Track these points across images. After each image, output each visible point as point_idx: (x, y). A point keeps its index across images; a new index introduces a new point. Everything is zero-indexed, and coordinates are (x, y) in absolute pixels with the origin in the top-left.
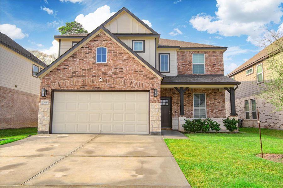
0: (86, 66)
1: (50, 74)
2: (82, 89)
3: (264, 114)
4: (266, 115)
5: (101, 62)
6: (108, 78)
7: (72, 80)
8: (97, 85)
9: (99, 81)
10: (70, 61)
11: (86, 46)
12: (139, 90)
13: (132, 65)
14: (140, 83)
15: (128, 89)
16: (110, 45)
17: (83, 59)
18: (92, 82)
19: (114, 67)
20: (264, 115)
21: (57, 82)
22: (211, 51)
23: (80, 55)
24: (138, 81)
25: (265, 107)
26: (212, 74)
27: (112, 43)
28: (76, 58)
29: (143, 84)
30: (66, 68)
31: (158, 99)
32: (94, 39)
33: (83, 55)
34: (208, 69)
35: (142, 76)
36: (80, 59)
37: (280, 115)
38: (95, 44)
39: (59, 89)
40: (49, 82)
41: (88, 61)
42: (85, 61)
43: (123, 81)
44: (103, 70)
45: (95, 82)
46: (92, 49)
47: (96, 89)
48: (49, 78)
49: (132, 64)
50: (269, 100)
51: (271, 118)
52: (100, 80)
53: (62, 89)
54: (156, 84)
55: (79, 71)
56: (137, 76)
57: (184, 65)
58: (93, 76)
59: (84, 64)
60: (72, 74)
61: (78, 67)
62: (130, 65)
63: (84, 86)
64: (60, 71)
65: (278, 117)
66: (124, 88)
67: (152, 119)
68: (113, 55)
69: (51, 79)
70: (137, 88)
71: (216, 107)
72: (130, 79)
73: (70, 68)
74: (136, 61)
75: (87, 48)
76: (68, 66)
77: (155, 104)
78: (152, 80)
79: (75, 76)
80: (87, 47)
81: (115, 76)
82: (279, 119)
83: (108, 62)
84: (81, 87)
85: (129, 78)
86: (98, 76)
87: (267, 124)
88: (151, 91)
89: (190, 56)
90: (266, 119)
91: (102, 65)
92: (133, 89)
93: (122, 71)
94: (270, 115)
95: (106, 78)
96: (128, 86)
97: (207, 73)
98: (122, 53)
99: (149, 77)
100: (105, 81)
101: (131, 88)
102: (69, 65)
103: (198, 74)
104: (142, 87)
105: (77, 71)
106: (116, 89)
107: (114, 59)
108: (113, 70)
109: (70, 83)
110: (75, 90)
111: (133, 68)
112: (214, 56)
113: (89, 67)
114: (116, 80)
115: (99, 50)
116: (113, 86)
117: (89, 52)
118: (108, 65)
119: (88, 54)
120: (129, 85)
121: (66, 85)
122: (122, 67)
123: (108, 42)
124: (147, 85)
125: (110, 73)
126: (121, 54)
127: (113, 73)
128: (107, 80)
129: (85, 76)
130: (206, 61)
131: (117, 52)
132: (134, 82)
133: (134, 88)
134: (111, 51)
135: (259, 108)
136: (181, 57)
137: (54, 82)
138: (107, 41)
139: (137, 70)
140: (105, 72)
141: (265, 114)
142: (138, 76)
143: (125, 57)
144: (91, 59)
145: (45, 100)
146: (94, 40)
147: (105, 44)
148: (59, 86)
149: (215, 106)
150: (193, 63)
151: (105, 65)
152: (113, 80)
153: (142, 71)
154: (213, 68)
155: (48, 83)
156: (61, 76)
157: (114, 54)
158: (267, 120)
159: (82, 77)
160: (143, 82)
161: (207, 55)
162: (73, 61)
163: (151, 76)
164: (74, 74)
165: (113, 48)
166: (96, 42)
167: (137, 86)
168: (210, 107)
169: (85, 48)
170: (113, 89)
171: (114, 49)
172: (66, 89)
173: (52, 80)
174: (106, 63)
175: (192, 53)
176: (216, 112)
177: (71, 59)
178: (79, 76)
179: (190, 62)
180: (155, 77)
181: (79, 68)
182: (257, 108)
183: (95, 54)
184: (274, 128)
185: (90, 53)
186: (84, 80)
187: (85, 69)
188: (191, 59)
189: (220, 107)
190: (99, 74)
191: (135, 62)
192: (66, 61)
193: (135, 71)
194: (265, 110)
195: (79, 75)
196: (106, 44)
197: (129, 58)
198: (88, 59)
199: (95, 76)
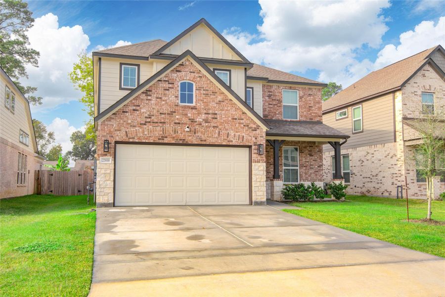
0: (166, 109)
1: (113, 118)
2: (160, 141)
3: (361, 175)
4: (364, 178)
5: (186, 103)
6: (197, 127)
7: (146, 128)
8: (182, 136)
9: (184, 131)
10: (142, 99)
11: (165, 79)
12: (238, 144)
13: (229, 110)
14: (239, 135)
15: (224, 143)
16: (198, 79)
17: (160, 98)
18: (175, 131)
19: (205, 111)
20: (361, 177)
21: (123, 130)
22: (307, 87)
23: (156, 91)
24: (237, 132)
25: (362, 166)
26: (308, 120)
27: (201, 77)
28: (150, 95)
29: (243, 137)
30: (137, 110)
31: (262, 158)
32: (177, 69)
33: (161, 91)
34: (302, 112)
35: (242, 125)
36: (157, 98)
37: (384, 177)
38: (178, 76)
39: (127, 141)
40: (112, 130)
41: (168, 101)
42: (164, 101)
43: (217, 132)
44: (189, 115)
45: (179, 132)
46: (173, 84)
47: (181, 142)
48: (111, 123)
49: (229, 108)
50: (369, 157)
51: (371, 182)
52: (186, 130)
53: (131, 140)
54: (261, 137)
55: (156, 116)
56: (235, 125)
57: (272, 106)
58: (175, 123)
59: (163, 105)
60: (145, 119)
61: (153, 109)
62: (227, 110)
63: (163, 138)
64: (127, 114)
65: (381, 180)
66: (219, 142)
67: (255, 184)
68: (204, 94)
69: (115, 125)
70: (236, 142)
71: (312, 167)
72: (227, 130)
73: (142, 111)
74: (234, 104)
75: (166, 81)
76: (139, 107)
77: (259, 164)
78: (254, 132)
79: (149, 122)
80: (167, 79)
81: (207, 124)
82: (381, 183)
83: (196, 104)
84: (159, 139)
85: (225, 127)
86: (182, 123)
87: (364, 190)
88: (253, 147)
89: (280, 93)
90: (364, 183)
91: (189, 107)
92: (231, 144)
93: (216, 118)
94: (369, 178)
95: (194, 126)
96: (224, 139)
97: (301, 119)
98: (216, 93)
99: (251, 128)
100: (193, 131)
101: (228, 141)
102: (141, 106)
103: (289, 120)
104: (243, 140)
105: (153, 115)
106: (208, 143)
107: (205, 100)
108: (203, 115)
109: (143, 132)
110: (150, 143)
111: (230, 115)
112: (310, 95)
113: (170, 110)
114: (208, 131)
115: (183, 86)
116: (203, 138)
117: (170, 88)
118: (196, 109)
119: (168, 90)
120: (226, 138)
121: (137, 135)
122: (216, 112)
123: (197, 75)
124: (249, 138)
125: (199, 119)
126: (214, 93)
127: (203, 120)
128: (195, 130)
129: (164, 123)
130: (299, 102)
131: (208, 90)
132: (232, 133)
133: (232, 141)
134: (200, 88)
135: (353, 168)
136: (267, 94)
137: (119, 130)
138: (194, 73)
139: (235, 117)
140: (192, 118)
141: (363, 176)
142: (237, 125)
143: (220, 98)
144: (173, 98)
145: (106, 157)
146: (177, 71)
147: (192, 77)
148: (127, 136)
149: (310, 165)
150: (283, 104)
151: (192, 108)
152: (203, 131)
153: (242, 119)
154: (309, 113)
155: (110, 132)
156: (129, 121)
157: (204, 92)
158: (365, 185)
159: (160, 124)
160: (244, 134)
161: (302, 94)
162: (147, 100)
163: (254, 126)
164: (149, 120)
165: (203, 83)
166: (178, 73)
167: (236, 139)
168: (304, 167)
169: (164, 81)
170: (204, 143)
171: (205, 86)
172: (137, 141)
173: (115, 127)
174: (194, 104)
175: (282, 88)
176: (311, 173)
177: (143, 97)
178: (157, 123)
179: (280, 101)
180: (258, 127)
181: (155, 111)
182: (352, 167)
183: (178, 90)
184: (375, 195)
185: (171, 90)
186: (163, 129)
187: (164, 112)
188: (280, 97)
189: (316, 167)
190: (185, 120)
191: (232, 106)
192: (136, 99)
193: (233, 119)
194: (362, 171)
195: (156, 121)
196: (194, 78)
197: (225, 100)
198: (169, 98)
199: (179, 123)
